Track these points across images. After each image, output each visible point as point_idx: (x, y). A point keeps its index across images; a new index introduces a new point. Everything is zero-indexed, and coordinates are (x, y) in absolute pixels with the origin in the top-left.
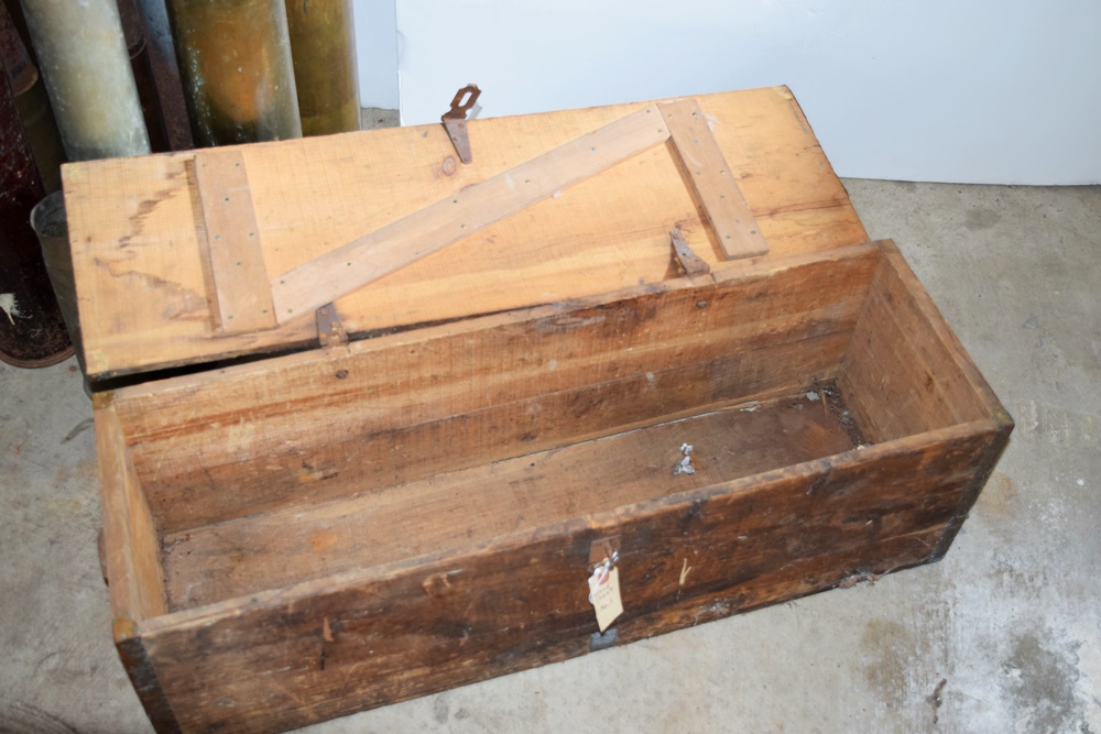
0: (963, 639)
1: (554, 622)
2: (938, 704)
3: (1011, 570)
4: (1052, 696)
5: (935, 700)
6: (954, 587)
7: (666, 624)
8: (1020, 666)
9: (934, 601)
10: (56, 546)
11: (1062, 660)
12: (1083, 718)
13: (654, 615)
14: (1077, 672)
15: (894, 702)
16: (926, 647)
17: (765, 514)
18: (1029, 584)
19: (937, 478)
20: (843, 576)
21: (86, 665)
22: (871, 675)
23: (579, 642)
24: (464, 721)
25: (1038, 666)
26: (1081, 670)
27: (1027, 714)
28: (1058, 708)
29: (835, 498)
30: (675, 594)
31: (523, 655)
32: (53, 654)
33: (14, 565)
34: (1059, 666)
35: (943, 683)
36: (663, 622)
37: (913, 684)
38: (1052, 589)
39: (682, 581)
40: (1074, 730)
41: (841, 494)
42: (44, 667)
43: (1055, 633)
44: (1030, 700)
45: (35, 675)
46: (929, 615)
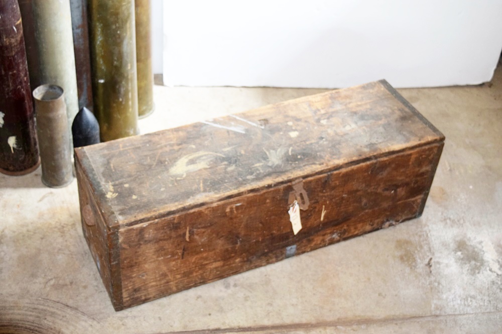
0: (435, 243)
1: (273, 238)
2: (431, 266)
3: (450, 219)
4: (475, 259)
5: (429, 265)
6: (428, 226)
7: (315, 244)
8: (460, 251)
9: (421, 232)
10: (44, 240)
11: (476, 247)
12: (489, 266)
13: (311, 238)
14: (483, 251)
15: (413, 267)
16: (421, 247)
17: (354, 183)
18: (458, 223)
19: (417, 169)
20: (383, 223)
21: (68, 282)
22: (402, 258)
23: (281, 252)
24: (237, 288)
25: (468, 250)
26: (485, 251)
27: (467, 267)
28: (479, 264)
29: (380, 177)
30: (318, 226)
31: (259, 257)
32: (52, 279)
33: (27, 248)
34: (476, 250)
35: (431, 259)
36: (314, 243)
37: (419, 261)
38: (468, 224)
39: (322, 219)
40: (487, 271)
41: (382, 175)
42: (49, 284)
43: (472, 239)
44: (467, 262)
45: (45, 287)
46: (420, 236)
